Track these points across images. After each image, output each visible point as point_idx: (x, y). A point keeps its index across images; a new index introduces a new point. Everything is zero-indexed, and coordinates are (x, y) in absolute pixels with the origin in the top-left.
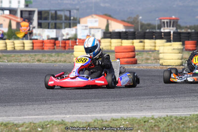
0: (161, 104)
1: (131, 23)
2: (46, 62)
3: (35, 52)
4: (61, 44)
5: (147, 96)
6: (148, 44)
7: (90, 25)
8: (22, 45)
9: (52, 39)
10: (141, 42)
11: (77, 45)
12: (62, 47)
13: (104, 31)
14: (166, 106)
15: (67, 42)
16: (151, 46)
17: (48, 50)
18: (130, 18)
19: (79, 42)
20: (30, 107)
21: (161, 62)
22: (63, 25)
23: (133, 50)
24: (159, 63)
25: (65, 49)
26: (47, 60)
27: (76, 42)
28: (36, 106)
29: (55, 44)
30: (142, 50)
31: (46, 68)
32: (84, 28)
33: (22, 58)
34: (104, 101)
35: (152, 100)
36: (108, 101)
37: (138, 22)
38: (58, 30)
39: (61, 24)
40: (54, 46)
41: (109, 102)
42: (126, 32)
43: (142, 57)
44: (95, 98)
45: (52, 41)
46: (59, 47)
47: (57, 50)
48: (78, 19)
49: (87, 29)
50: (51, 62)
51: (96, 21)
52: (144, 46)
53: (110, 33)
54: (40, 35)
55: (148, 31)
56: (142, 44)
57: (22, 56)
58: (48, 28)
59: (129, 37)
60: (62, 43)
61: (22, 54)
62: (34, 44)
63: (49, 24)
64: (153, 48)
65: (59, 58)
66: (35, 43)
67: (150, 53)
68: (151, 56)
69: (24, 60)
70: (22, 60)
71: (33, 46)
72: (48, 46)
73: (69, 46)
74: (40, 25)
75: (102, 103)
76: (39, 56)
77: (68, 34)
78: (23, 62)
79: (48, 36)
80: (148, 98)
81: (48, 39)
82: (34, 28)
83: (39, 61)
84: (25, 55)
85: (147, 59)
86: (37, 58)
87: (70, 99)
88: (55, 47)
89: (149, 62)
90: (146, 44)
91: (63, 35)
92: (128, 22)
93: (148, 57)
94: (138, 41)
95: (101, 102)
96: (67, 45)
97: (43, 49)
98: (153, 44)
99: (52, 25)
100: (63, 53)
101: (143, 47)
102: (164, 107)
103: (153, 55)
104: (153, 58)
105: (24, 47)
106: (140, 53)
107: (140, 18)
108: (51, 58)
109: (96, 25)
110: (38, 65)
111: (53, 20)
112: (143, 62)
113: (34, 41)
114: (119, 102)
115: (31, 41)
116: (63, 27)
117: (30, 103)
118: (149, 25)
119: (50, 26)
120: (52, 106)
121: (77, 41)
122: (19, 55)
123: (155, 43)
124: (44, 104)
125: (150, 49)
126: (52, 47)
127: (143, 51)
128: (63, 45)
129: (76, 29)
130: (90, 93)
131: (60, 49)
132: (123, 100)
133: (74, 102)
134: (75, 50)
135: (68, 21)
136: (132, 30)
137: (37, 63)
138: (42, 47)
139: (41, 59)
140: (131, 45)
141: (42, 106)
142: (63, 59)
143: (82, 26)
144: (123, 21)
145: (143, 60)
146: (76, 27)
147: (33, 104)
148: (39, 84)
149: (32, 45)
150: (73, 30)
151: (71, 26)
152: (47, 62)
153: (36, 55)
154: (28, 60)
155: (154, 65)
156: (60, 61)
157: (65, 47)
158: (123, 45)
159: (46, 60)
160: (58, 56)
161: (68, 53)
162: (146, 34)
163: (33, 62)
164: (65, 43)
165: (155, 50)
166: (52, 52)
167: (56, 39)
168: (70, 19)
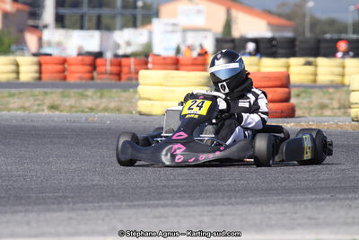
0: (342, 213)
1: (288, 17)
2: (70, 111)
3: (45, 86)
4: (108, 68)
5: (312, 193)
6: (326, 68)
7: (184, 21)
8: (13, 68)
9: (89, 54)
10: (309, 64)
11: (147, 69)
12: (111, 74)
13: (219, 36)
14: (353, 218)
15: (124, 61)
16: (333, 74)
17: (78, 81)
18: (283, 4)
19: (154, 63)
20: (19, 217)
21: (354, 112)
22: (119, 21)
23: (284, 82)
24: (349, 115)
25: (120, 79)
26: (75, 107)
27: (146, 63)
28: (32, 216)
29: (94, 66)
30: (310, 84)
31: (68, 124)
32: (170, 28)
33: (11, 100)
34: (204, 205)
35: (323, 203)
36: (213, 204)
37: (304, 16)
38: (106, 33)
39: (114, 17)
40: (91, 72)
41: (216, 208)
42: (271, 40)
43: (311, 102)
44: (181, 198)
45: (88, 59)
46: (105, 73)
47: (99, 81)
48: (155, 6)
49: (176, 31)
50: (83, 111)
51: (199, 12)
52: (316, 75)
53: (233, 41)
54: (59, 45)
55: (328, 36)
56: (310, 69)
57: (12, 95)
58: (82, 28)
59: (280, 51)
60: (112, 64)
61: (13, 91)
62: (44, 67)
63: (82, 17)
64: (337, 79)
65: (104, 103)
66: (46, 63)
67: (331, 90)
68: (332, 99)
69: (16, 105)
70: (11, 106)
71: (40, 72)
72: (77, 73)
73: (130, 73)
74: (60, 21)
75: (197, 210)
76: (54, 97)
77: (128, 44)
78: (13, 109)
79: (80, 48)
80: (312, 200)
81: (80, 54)
82: (46, 27)
83: (53, 107)
84: (20, 93)
85: (323, 107)
86: (48, 101)
87: (118, 200)
88: (95, 74)
89: (328, 112)
90: (321, 70)
91: (118, 46)
92: (280, 15)
93: (326, 101)
94: (301, 60)
95: (195, 208)
96: (125, 69)
97: (65, 78)
98: (339, 70)
99: (90, 20)
100: (114, 90)
101: (311, 77)
102: (349, 221)
103: (337, 96)
104: (336, 105)
105: (18, 73)
106: (305, 92)
107: (311, 4)
108: (83, 101)
109: (200, 21)
110: (50, 117)
111: (94, 7)
112: (313, 114)
113: (43, 59)
114: (240, 207)
115: (35, 59)
116: (118, 25)
117: (20, 208)
118: (332, 22)
119: (86, 24)
120: (73, 215)
121: (150, 59)
122: (6, 94)
123: (344, 67)
124: (55, 211)
125: (332, 81)
126: (88, 75)
127: (313, 86)
128: (115, 69)
129: (150, 33)
130: (173, 187)
131: (107, 79)
132: (251, 203)
133: (130, 206)
134: (140, 81)
135: (129, 12)
136: (289, 34)
137: (46, 113)
138: (61, 75)
139: (58, 102)
140: (283, 70)
141: (48, 216)
142: (112, 105)
143: (166, 24)
144: (267, 13)
145: (311, 109)
146: (149, 27)
147: (26, 211)
148: (49, 163)
149: (36, 68)
150: (141, 34)
151: (139, 22)
152: (74, 109)
153: (46, 93)
154: (27, 105)
155: (336, 120)
156: (106, 109)
157: (118, 75)
158: (264, 70)
159: (71, 107)
160: (102, 97)
161: (125, 88)
162: (322, 45)
163: (38, 110)
164: (120, 65)
165: (343, 85)
166: (86, 87)
167: (99, 55)
168: (135, 7)
